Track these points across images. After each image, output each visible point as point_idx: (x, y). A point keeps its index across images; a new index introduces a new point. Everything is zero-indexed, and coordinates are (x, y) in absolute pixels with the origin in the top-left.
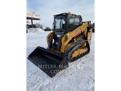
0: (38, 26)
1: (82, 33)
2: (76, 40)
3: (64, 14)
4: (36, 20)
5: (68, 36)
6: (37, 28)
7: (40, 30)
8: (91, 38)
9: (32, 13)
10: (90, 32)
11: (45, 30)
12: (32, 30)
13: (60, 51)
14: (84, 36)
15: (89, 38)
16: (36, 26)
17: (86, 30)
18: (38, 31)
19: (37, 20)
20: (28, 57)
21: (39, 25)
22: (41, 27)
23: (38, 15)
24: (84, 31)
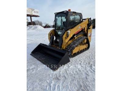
0: (37, 23)
1: (83, 30)
2: (76, 37)
3: (65, 12)
4: (35, 17)
5: (69, 33)
6: (36, 26)
7: (39, 27)
8: (91, 34)
9: (31, 10)
10: (90, 28)
11: (45, 27)
12: (31, 27)
13: (61, 47)
14: (84, 33)
15: (89, 35)
16: (36, 23)
17: (86, 26)
18: (38, 28)
19: (37, 17)
20: (31, 53)
21: (39, 22)
22: (41, 24)
23: (37, 12)
24: (84, 28)
